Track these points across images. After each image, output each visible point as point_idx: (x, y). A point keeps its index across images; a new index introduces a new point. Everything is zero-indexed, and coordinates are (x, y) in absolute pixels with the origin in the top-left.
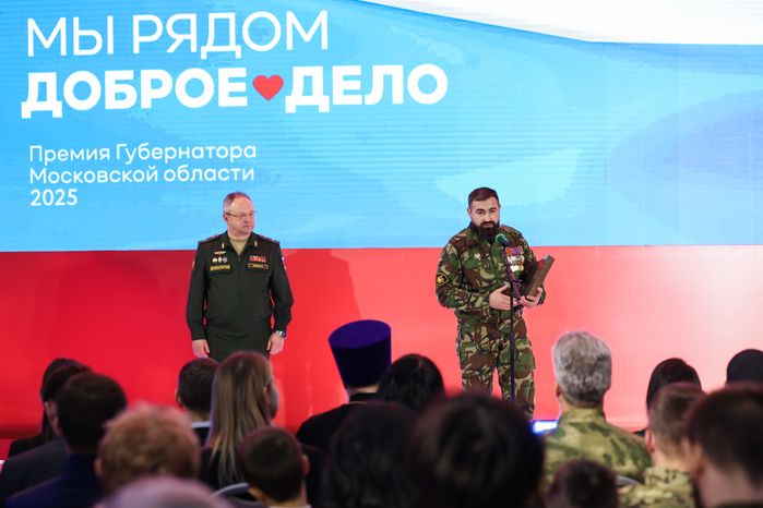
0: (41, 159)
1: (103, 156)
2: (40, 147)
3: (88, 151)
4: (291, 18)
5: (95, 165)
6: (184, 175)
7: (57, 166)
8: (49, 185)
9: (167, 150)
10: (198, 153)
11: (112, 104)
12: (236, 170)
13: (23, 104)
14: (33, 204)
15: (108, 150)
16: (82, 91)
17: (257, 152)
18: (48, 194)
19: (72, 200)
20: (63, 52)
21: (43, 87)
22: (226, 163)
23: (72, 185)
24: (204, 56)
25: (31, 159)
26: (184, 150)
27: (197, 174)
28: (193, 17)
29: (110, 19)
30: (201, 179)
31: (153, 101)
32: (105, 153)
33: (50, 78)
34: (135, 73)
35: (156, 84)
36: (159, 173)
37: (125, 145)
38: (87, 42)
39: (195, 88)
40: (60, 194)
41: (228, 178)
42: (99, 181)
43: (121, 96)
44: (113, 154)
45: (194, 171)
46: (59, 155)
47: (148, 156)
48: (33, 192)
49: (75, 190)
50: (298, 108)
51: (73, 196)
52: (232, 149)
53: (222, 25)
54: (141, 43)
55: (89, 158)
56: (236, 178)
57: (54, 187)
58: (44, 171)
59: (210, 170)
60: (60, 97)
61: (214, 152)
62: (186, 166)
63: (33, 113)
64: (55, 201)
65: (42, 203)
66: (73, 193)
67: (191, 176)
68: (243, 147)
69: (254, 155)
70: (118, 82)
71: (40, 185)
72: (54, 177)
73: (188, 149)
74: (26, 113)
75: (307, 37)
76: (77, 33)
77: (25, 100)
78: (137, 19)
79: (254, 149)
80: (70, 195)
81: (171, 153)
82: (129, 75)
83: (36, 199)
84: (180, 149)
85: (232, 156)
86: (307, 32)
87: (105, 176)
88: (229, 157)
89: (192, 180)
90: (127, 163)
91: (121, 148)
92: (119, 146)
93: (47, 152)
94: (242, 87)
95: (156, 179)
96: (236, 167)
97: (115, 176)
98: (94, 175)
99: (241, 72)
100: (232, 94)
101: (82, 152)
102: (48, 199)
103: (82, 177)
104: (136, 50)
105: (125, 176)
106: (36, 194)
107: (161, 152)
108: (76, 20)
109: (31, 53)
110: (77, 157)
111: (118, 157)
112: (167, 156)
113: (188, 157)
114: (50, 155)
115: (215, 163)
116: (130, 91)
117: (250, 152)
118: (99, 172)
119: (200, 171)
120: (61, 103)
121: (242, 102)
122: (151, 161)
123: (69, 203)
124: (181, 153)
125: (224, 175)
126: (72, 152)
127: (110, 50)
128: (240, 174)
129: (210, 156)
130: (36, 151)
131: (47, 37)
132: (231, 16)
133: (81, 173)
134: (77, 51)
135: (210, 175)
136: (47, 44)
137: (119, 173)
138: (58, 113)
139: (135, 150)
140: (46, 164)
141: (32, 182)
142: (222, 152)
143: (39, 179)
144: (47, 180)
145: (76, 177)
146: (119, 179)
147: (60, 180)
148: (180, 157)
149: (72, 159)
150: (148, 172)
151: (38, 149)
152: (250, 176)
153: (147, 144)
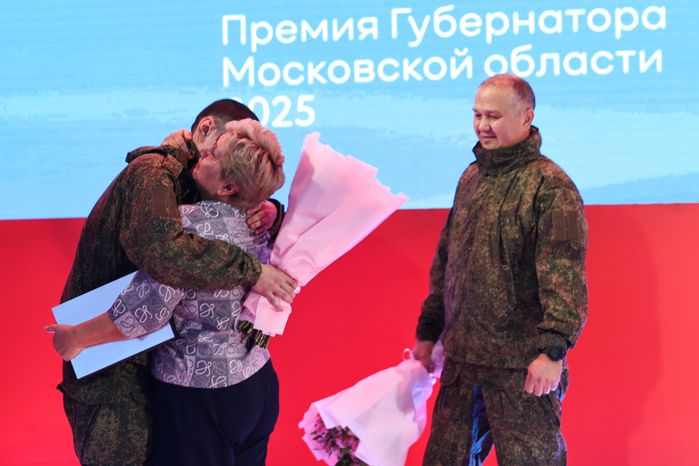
0: (243, 40)
2: (242, 18)
3: (335, 22)
5: (349, 50)
6: (523, 65)
7: (275, 52)
9: (490, 17)
10: (550, 22)
12: (626, 55)
15: (374, 20)
17: (668, 17)
19: (304, 116)
22: (607, 41)
25: (225, 41)
26: (524, 17)
27: (550, 62)
30: (557, 71)
32: (368, 28)
36: (475, 63)
37: (407, 10)
40: (281, 106)
41: (610, 68)
42: (358, 79)
44: (384, 26)
45: (544, 57)
46: (280, 32)
47: (452, 30)
51: (311, 112)
52: (619, 13)
55: (337, 36)
56: (626, 69)
58: (250, 62)
59: (575, 54)
62: (528, 47)
64: (273, 118)
66: (306, 103)
68: (640, 13)
69: (662, 24)
71: (243, 90)
72: (269, 74)
73: (532, 15)
79: (662, 11)
80: (301, 108)
81: (497, 24)
84: (516, 15)
85: (620, 27)
87: (370, 70)
88: (612, 29)
89: (541, 73)
90: (412, 45)
91: (399, 16)
92: (395, 12)
93: (255, 27)
95: (470, 74)
96: (626, 49)
97: (389, 70)
98: (347, 68)
101: (324, 25)
103: (323, 72)
105: (409, 70)
107: (479, 23)
110: (314, 35)
111: (394, 33)
112: (490, 31)
113: (532, 30)
114: (262, 33)
115: (587, 41)
117: (654, 18)
118: (357, 63)
119: (555, 57)
122: (459, 40)
123: (300, 123)
124: (517, 23)
125: (602, 63)
126: (305, 25)
128: (634, 61)
129: (575, 27)
130: (234, 27)
133: (322, 64)
135: (575, 64)
137: (396, 63)
139: (427, 19)
140: (254, 49)
141: (226, 82)
142: (599, 20)
143: (239, 77)
144: (257, 80)
145: (313, 73)
146: (396, 76)
147: (282, 79)
148: (516, 31)
149: (304, 39)
150: (453, 60)
151: (238, 22)
152: (654, 64)
153: (450, 7)
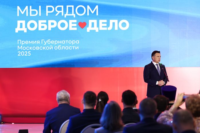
0: (21, 43)
1: (38, 43)
2: (21, 40)
3: (34, 41)
4: (88, 7)
5: (36, 45)
6: (60, 48)
7: (25, 45)
8: (23, 50)
9: (55, 41)
10: (63, 42)
11: (40, 29)
12: (74, 47)
13: (16, 29)
14: (19, 55)
15: (39, 41)
16: (32, 25)
18: (23, 53)
19: (29, 54)
20: (27, 15)
21: (21, 24)
22: (71, 45)
23: (29, 50)
24: (65, 17)
25: (18, 43)
26: (60, 41)
27: (63, 48)
28: (62, 7)
29: (40, 7)
30: (64, 49)
31: (51, 28)
33: (23, 22)
34: (47, 21)
35: (52, 24)
36: (53, 47)
37: (44, 40)
38: (34, 13)
39: (63, 25)
40: (26, 53)
41: (71, 49)
42: (37, 49)
43: (43, 27)
44: (41, 42)
45: (63, 47)
46: (26, 42)
47: (50, 43)
48: (18, 52)
49: (30, 52)
50: (90, 30)
51: (30, 54)
52: (73, 41)
53: (70, 9)
54: (48, 13)
55: (34, 43)
57: (24, 51)
58: (22, 46)
59: (67, 47)
60: (26, 27)
61: (68, 42)
62: (60, 45)
63: (19, 31)
64: (25, 54)
65: (21, 55)
66: (29, 52)
67: (62, 48)
69: (79, 43)
70: (42, 23)
71: (21, 50)
72: (24, 48)
73: (61, 41)
74: (17, 31)
75: (93, 12)
76: (31, 10)
77: (16, 28)
78: (47, 7)
79: (78, 41)
80: (29, 53)
81: (56, 42)
82: (45, 21)
83: (20, 54)
84: (59, 41)
85: (73, 43)
86: (93, 11)
87: (38, 48)
89: (62, 49)
90: (44, 45)
92: (42, 40)
93: (22, 41)
94: (75, 25)
95: (52, 49)
97: (41, 48)
98: (35, 48)
99: (75, 21)
100: (73, 27)
101: (32, 42)
102: (23, 54)
103: (32, 48)
104: (47, 15)
105: (44, 48)
106: (19, 53)
107: (54, 42)
108: (31, 7)
109: (18, 15)
110: (31, 43)
112: (55, 43)
113: (61, 43)
114: (23, 42)
116: (45, 26)
117: (77, 42)
119: (64, 47)
120: (26, 29)
121: (75, 29)
123: (28, 55)
124: (59, 42)
126: (29, 42)
127: (40, 15)
128: (75, 48)
130: (19, 41)
131: (23, 11)
132: (73, 6)
134: (31, 15)
135: (67, 48)
136: (23, 13)
137: (42, 47)
138: (25, 31)
139: (47, 41)
140: (22, 45)
141: (18, 49)
142: (70, 42)
143: (20, 48)
144: (22, 49)
145: (30, 48)
146: (42, 49)
147: (26, 49)
148: (59, 43)
149: (29, 43)
150: (50, 47)
151: (20, 41)
152: (77, 48)
153: (50, 40)
